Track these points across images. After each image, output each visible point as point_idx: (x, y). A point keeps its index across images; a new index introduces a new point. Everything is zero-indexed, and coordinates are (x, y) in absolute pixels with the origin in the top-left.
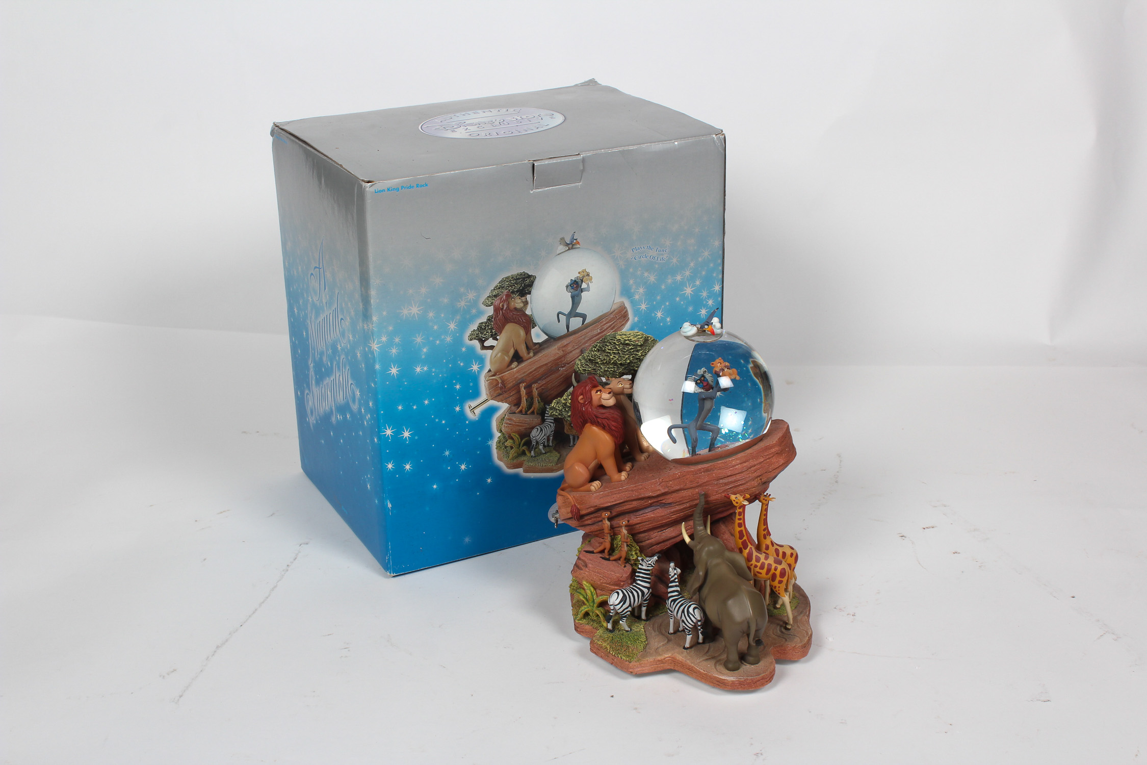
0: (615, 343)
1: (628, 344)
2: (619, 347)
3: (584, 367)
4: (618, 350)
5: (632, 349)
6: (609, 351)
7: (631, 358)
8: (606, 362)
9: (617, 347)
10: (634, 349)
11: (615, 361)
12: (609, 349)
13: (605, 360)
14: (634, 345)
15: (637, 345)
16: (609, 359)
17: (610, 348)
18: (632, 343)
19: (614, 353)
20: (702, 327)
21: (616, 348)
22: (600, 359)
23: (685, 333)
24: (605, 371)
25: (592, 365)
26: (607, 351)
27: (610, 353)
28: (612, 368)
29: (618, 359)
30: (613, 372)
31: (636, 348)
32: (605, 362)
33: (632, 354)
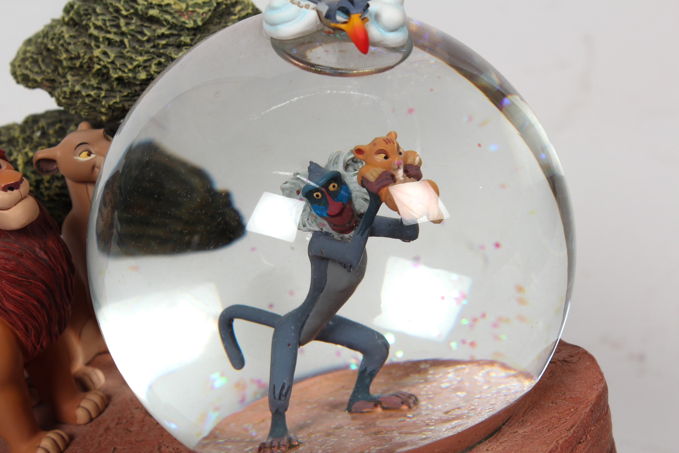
0: (117, 10)
1: (153, 20)
2: (127, 24)
3: (27, 68)
4: (123, 34)
5: (163, 36)
6: (95, 32)
7: (154, 68)
8: (81, 66)
9: (122, 22)
10: (172, 40)
11: (105, 67)
12: (97, 27)
13: (78, 57)
14: (173, 26)
15: (182, 28)
16: (91, 59)
17: (99, 23)
18: (168, 17)
19: (110, 43)
20: (330, 16)
21: (118, 26)
22: (67, 51)
23: (273, 24)
24: (72, 93)
25: (47, 66)
26: (92, 31)
27: (96, 39)
28: (94, 88)
29: (113, 63)
30: (94, 101)
31: (180, 36)
32: (78, 64)
33: (160, 55)
